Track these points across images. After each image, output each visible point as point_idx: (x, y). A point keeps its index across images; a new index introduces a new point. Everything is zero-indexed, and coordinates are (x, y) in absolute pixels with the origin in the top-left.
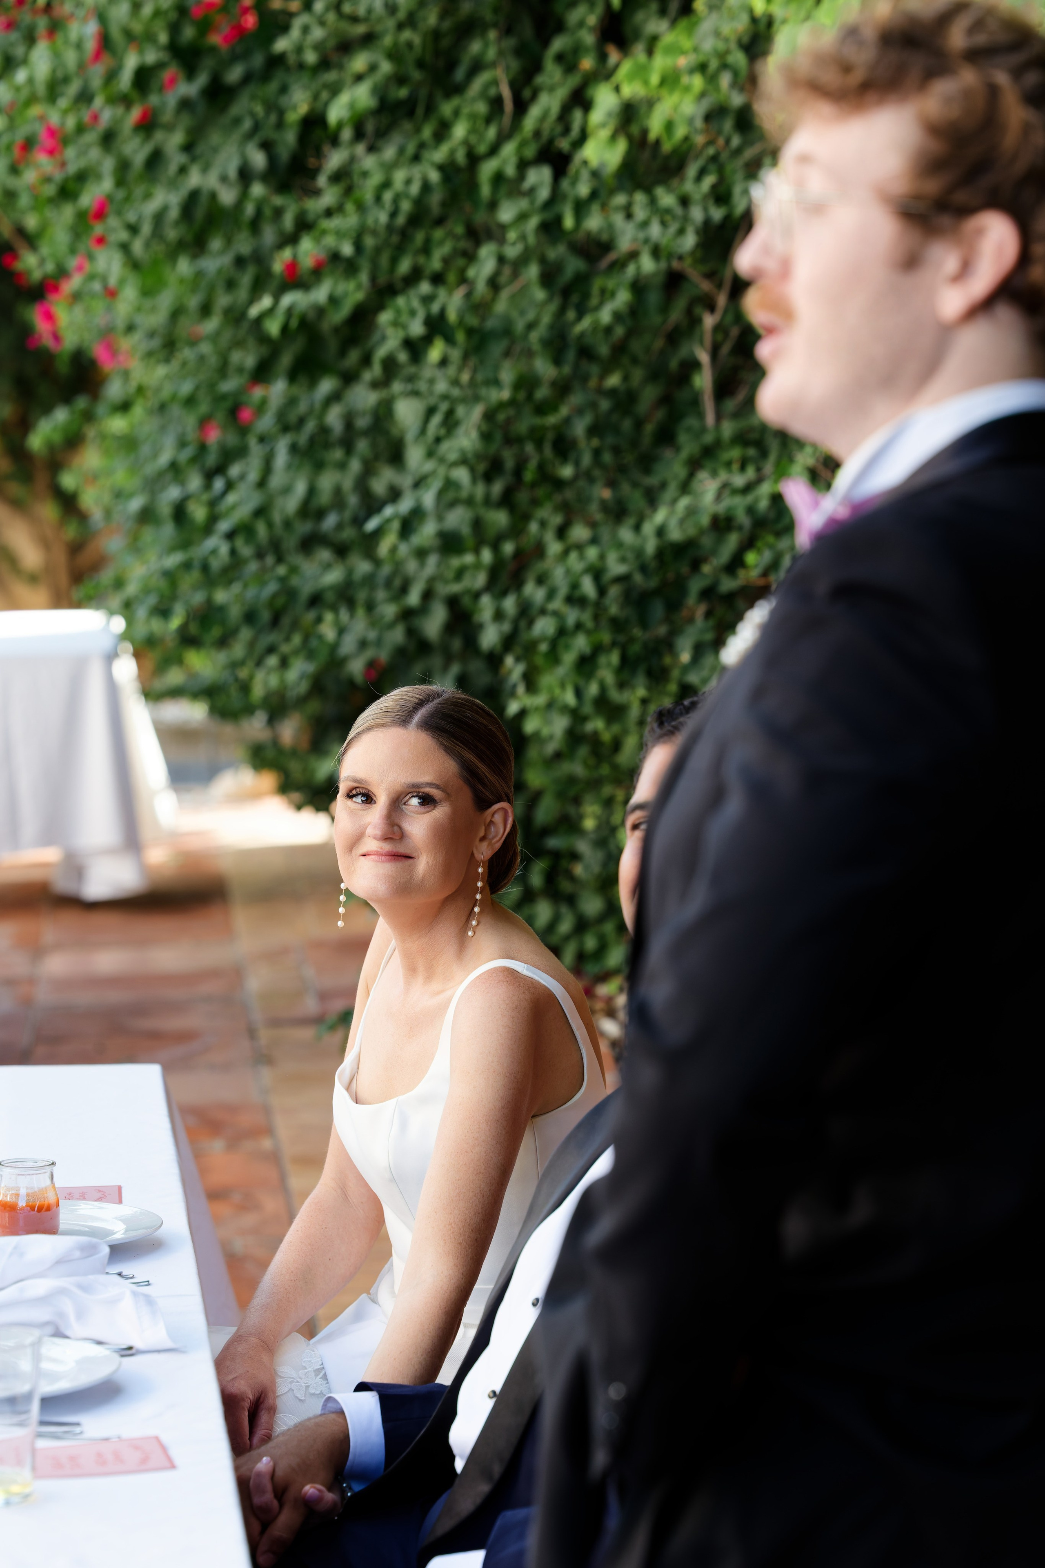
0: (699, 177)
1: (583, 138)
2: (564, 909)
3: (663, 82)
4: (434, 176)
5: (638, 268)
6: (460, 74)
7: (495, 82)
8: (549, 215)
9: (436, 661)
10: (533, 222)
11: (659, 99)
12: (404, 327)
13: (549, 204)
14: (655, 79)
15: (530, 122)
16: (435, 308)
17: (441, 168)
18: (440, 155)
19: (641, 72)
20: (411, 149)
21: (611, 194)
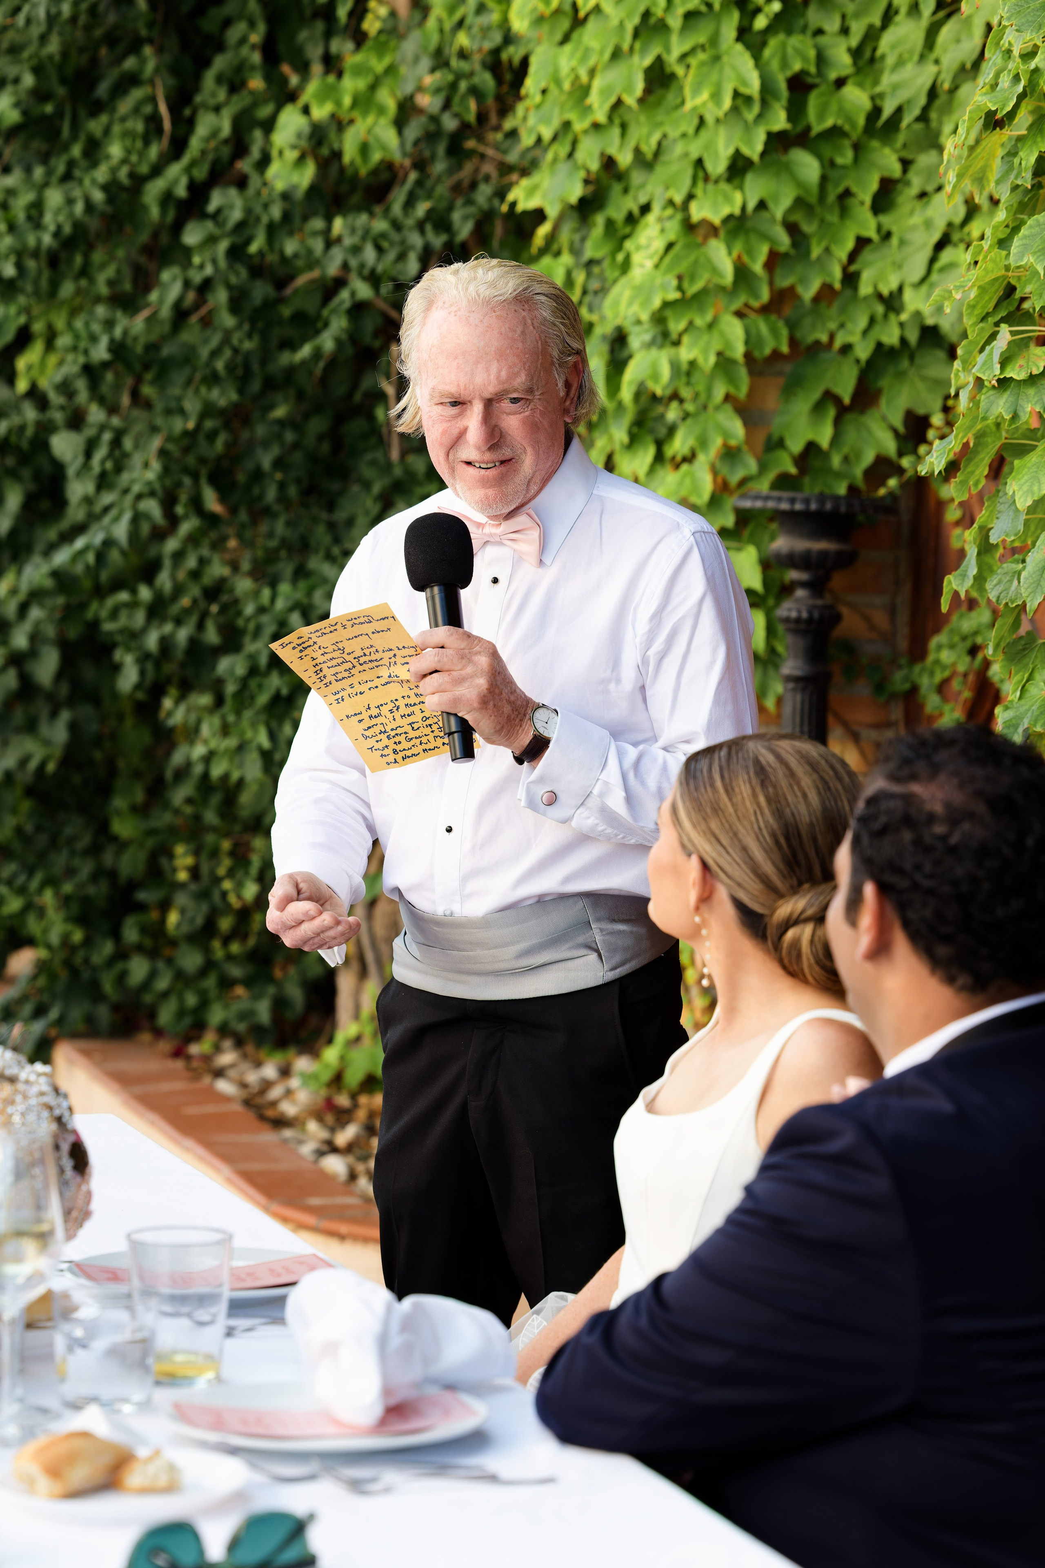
0: (410, 203)
1: (265, 161)
3: (355, 104)
4: (98, 196)
5: (353, 294)
6: (102, 89)
7: (153, 100)
8: (239, 240)
10: (223, 246)
11: (351, 122)
12: (86, 352)
13: (241, 226)
14: (347, 101)
15: (195, 143)
16: (118, 332)
17: (105, 188)
18: (101, 174)
19: (329, 93)
20: (61, 168)
21: (305, 218)
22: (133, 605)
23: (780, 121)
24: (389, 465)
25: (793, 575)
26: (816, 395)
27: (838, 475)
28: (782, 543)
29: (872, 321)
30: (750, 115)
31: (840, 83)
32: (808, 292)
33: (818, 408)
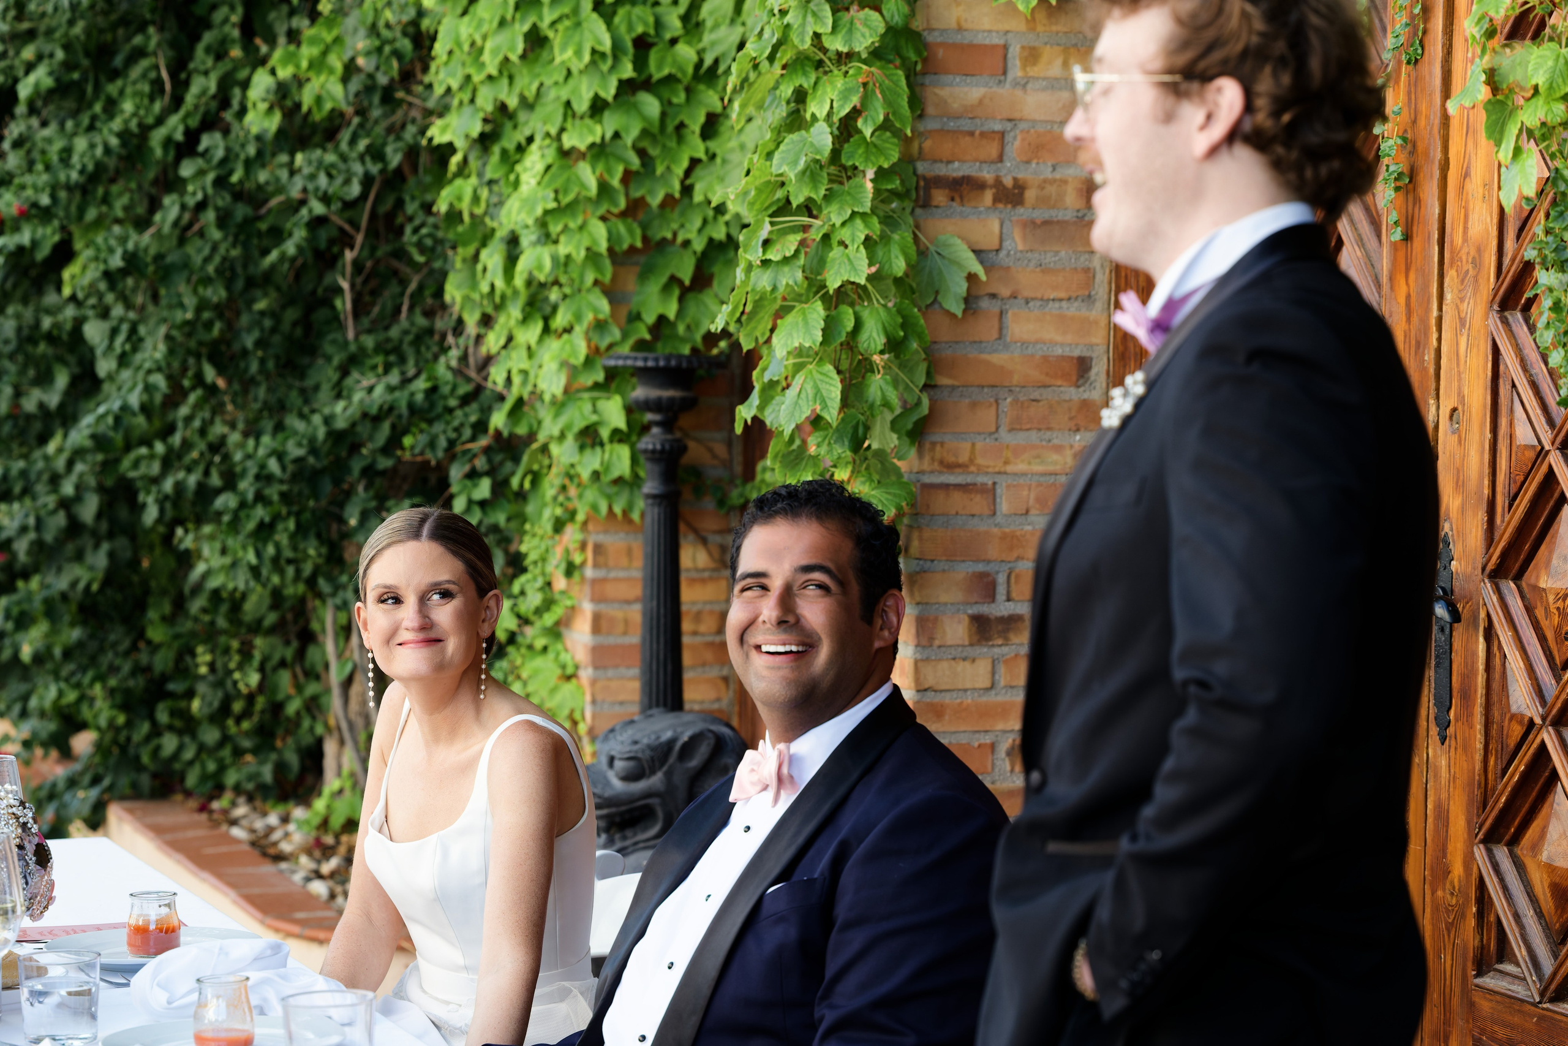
0: (353, 142)
1: (242, 112)
2: (187, 740)
3: (311, 66)
4: (114, 141)
5: (310, 211)
6: (118, 61)
7: (157, 67)
8: (222, 172)
9: (87, 541)
10: (210, 177)
11: (308, 80)
12: (105, 261)
13: (224, 161)
14: (304, 64)
15: (190, 98)
16: (130, 246)
17: (120, 135)
18: (117, 124)
19: (290, 58)
20: (86, 121)
21: (274, 155)
22: (152, 457)
23: (627, 71)
24: (346, 343)
25: (649, 417)
26: (664, 279)
27: (683, 340)
28: (640, 392)
29: (705, 222)
30: (605, 67)
31: (674, 41)
32: (655, 201)
33: (666, 289)
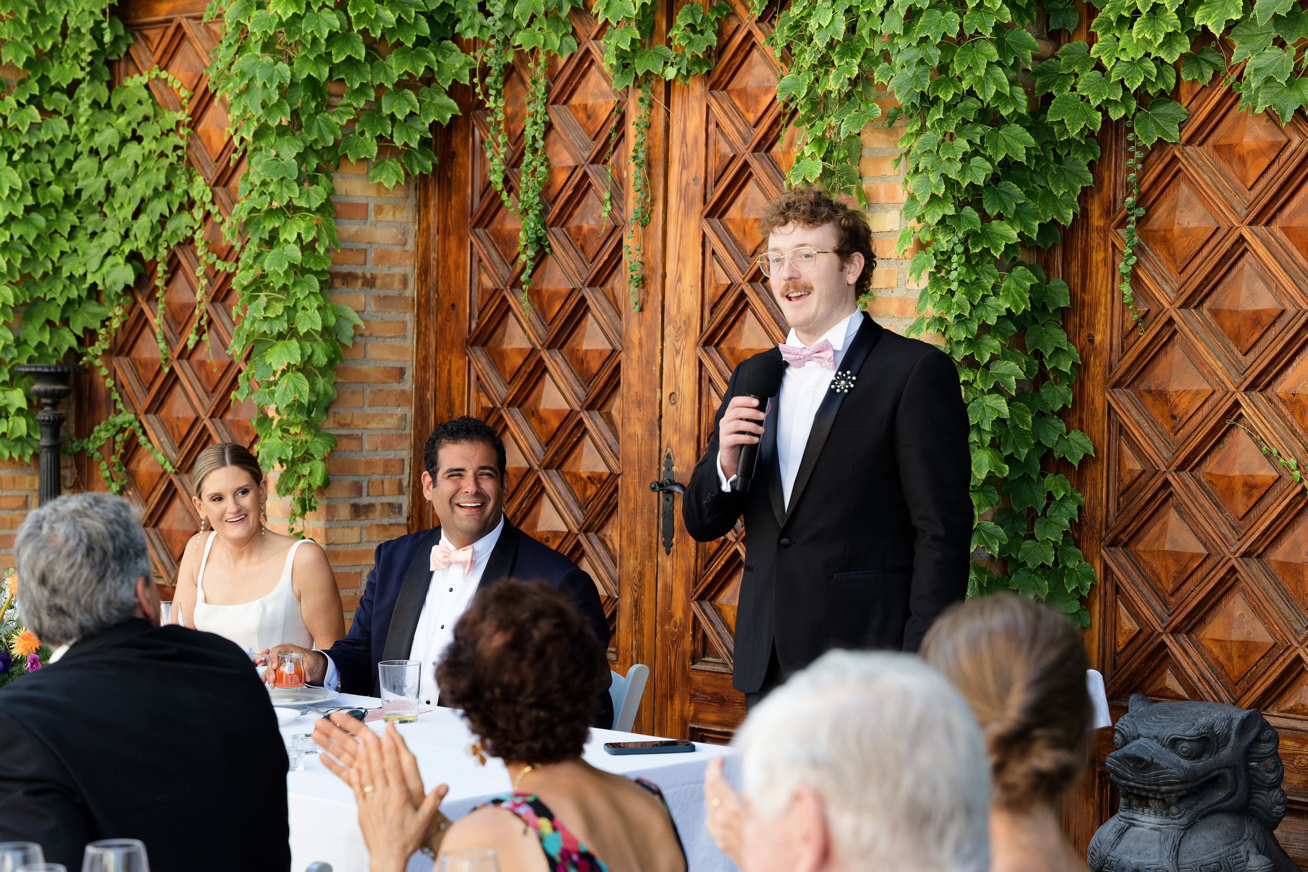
23: (30, 201)
25: (44, 400)
26: (43, 320)
27: (52, 356)
28: (38, 387)
29: (64, 287)
30: (15, 199)
31: (49, 184)
32: (38, 275)
33: (42, 328)
